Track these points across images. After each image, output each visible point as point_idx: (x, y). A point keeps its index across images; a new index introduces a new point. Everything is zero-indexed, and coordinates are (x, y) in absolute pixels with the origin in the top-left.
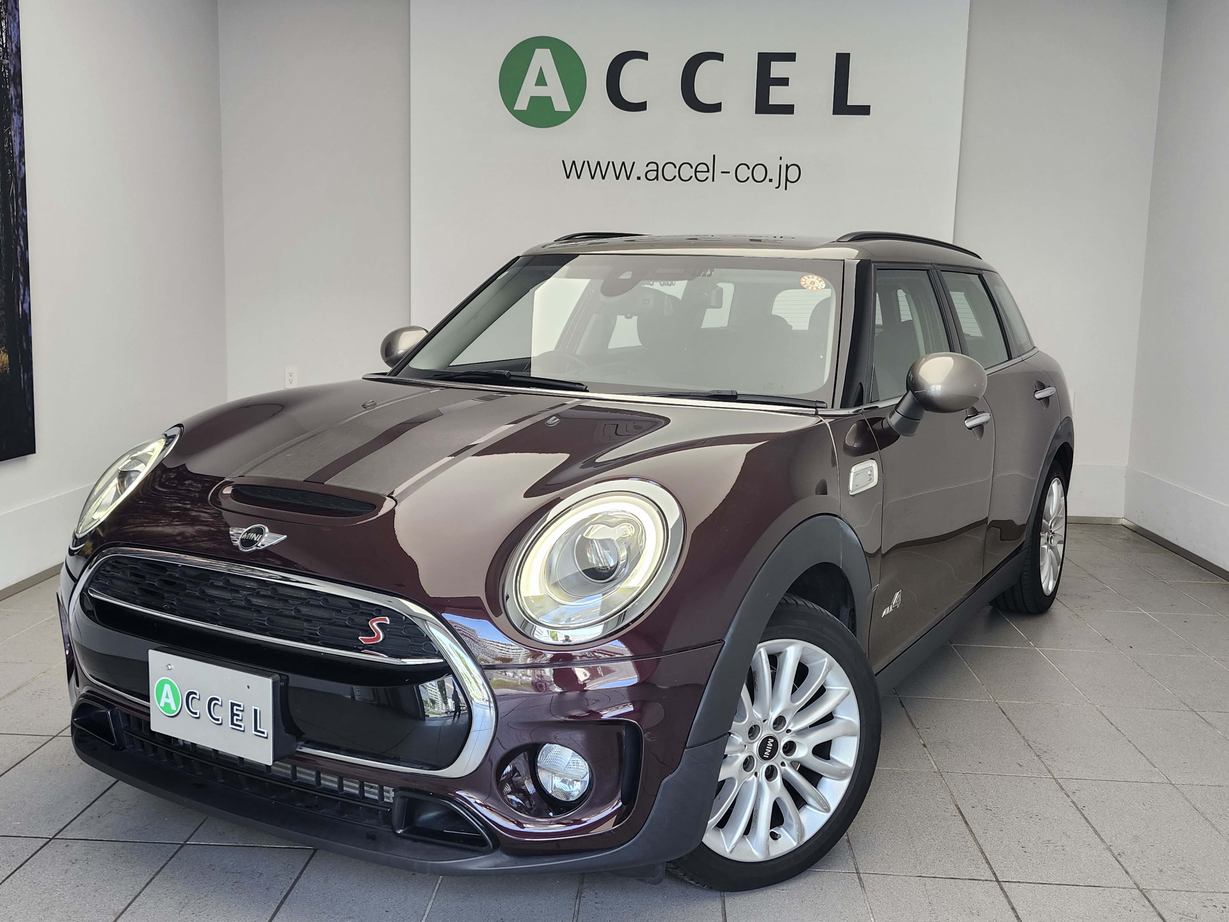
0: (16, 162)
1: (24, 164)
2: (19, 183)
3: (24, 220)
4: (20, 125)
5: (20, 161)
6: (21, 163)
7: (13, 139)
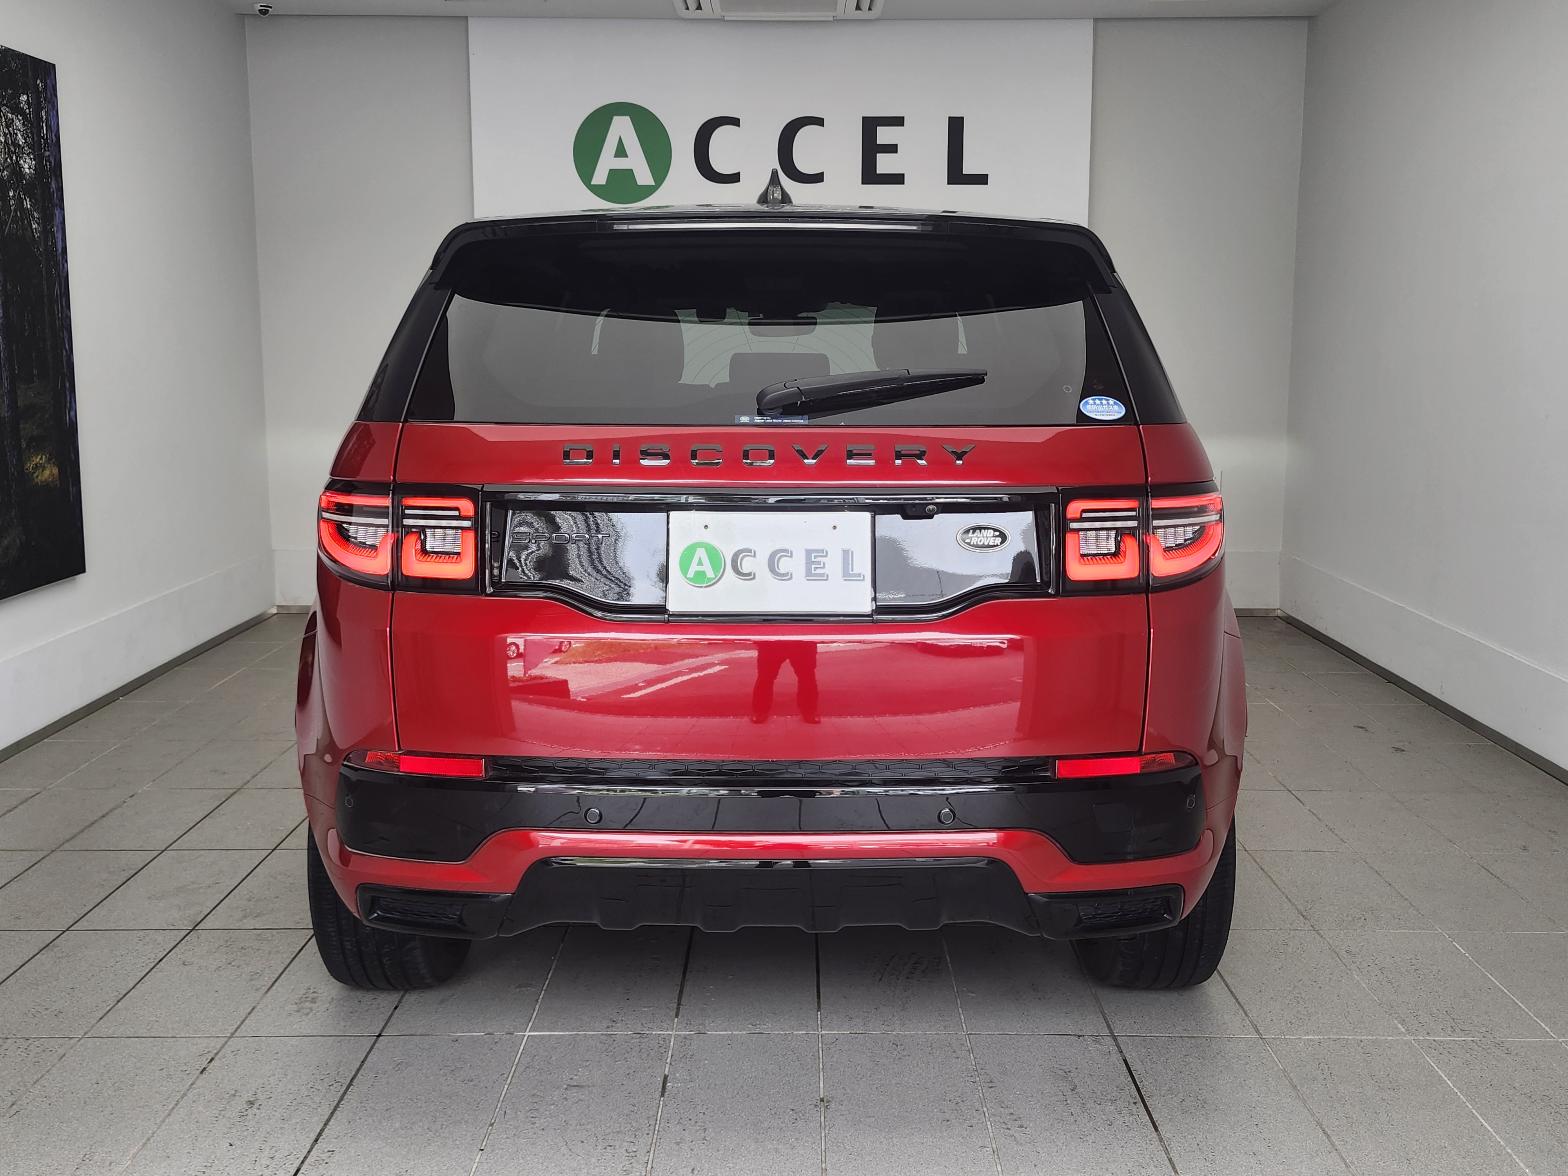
0: (59, 260)
1: (67, 261)
2: (63, 282)
3: (68, 322)
4: (62, 220)
5: (62, 260)
6: (64, 261)
7: (56, 235)
